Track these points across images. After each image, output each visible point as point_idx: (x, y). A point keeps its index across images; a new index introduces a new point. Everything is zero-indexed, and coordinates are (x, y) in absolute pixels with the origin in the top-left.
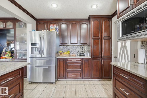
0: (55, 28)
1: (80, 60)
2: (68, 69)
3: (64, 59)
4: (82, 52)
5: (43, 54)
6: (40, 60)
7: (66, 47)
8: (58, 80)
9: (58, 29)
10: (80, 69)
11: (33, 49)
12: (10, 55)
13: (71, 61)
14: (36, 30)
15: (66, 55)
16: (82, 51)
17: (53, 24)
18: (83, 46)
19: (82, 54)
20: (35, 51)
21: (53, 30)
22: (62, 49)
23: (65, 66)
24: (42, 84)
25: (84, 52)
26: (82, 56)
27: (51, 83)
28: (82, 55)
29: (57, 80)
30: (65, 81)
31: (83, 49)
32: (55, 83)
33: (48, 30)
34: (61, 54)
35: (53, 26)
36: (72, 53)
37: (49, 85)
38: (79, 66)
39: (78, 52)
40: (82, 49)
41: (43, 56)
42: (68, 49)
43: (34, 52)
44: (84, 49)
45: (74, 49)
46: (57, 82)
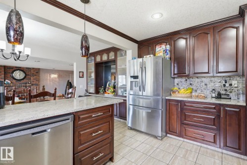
0: (162, 50)
1: (214, 108)
2: (185, 120)
3: (178, 101)
4: (226, 90)
5: (144, 91)
6: (144, 100)
7: (186, 80)
8: (168, 135)
9: (168, 51)
10: (214, 125)
11: (133, 83)
12: (112, 90)
13: (191, 106)
14: (138, 57)
15: (183, 96)
16: (224, 88)
17: (161, 44)
18: (228, 79)
19: (225, 95)
20: (135, 86)
21: (159, 53)
22: (178, 84)
23: (179, 115)
24: (143, 134)
25: (231, 92)
26: (222, 100)
27: (156, 137)
28: (223, 97)
29: (166, 136)
30: (180, 140)
31: (227, 85)
32: (160, 138)
33: (152, 56)
34: (174, 92)
35: (160, 47)
36: (199, 91)
37: (152, 139)
38: (211, 118)
39: (213, 90)
40: (224, 85)
41: (145, 94)
42: (191, 84)
43: (134, 88)
44: (231, 85)
45: (203, 84)
46: (166, 138)
